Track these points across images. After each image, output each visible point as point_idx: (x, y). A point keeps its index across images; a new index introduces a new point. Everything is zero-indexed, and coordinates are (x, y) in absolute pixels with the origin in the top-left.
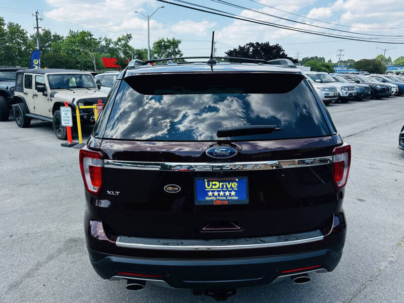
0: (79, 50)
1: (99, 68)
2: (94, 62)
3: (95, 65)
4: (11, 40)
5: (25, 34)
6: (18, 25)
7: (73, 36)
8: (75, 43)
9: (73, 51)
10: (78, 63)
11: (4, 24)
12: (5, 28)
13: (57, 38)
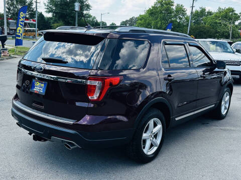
0: (220, 23)
1: (233, 37)
2: (231, 32)
3: (231, 35)
4: (175, 16)
5: (185, 11)
6: (182, 5)
7: (220, 11)
8: (219, 17)
9: (216, 23)
10: (217, 32)
11: (173, 5)
12: (174, 7)
13: (210, 13)
